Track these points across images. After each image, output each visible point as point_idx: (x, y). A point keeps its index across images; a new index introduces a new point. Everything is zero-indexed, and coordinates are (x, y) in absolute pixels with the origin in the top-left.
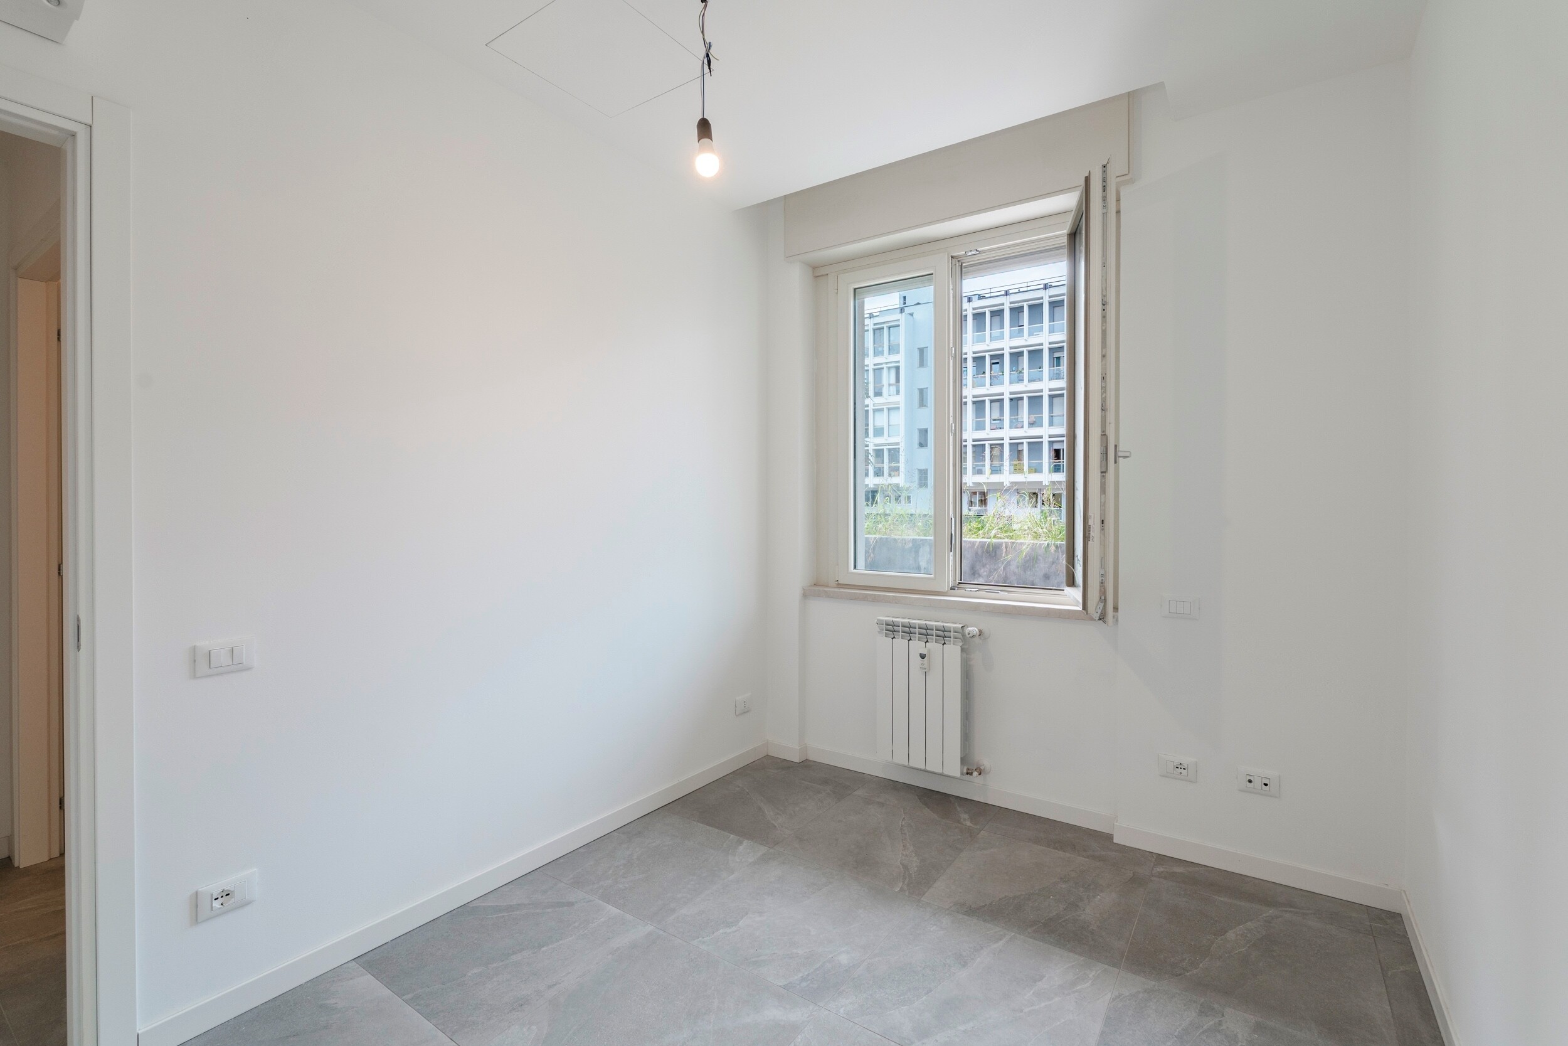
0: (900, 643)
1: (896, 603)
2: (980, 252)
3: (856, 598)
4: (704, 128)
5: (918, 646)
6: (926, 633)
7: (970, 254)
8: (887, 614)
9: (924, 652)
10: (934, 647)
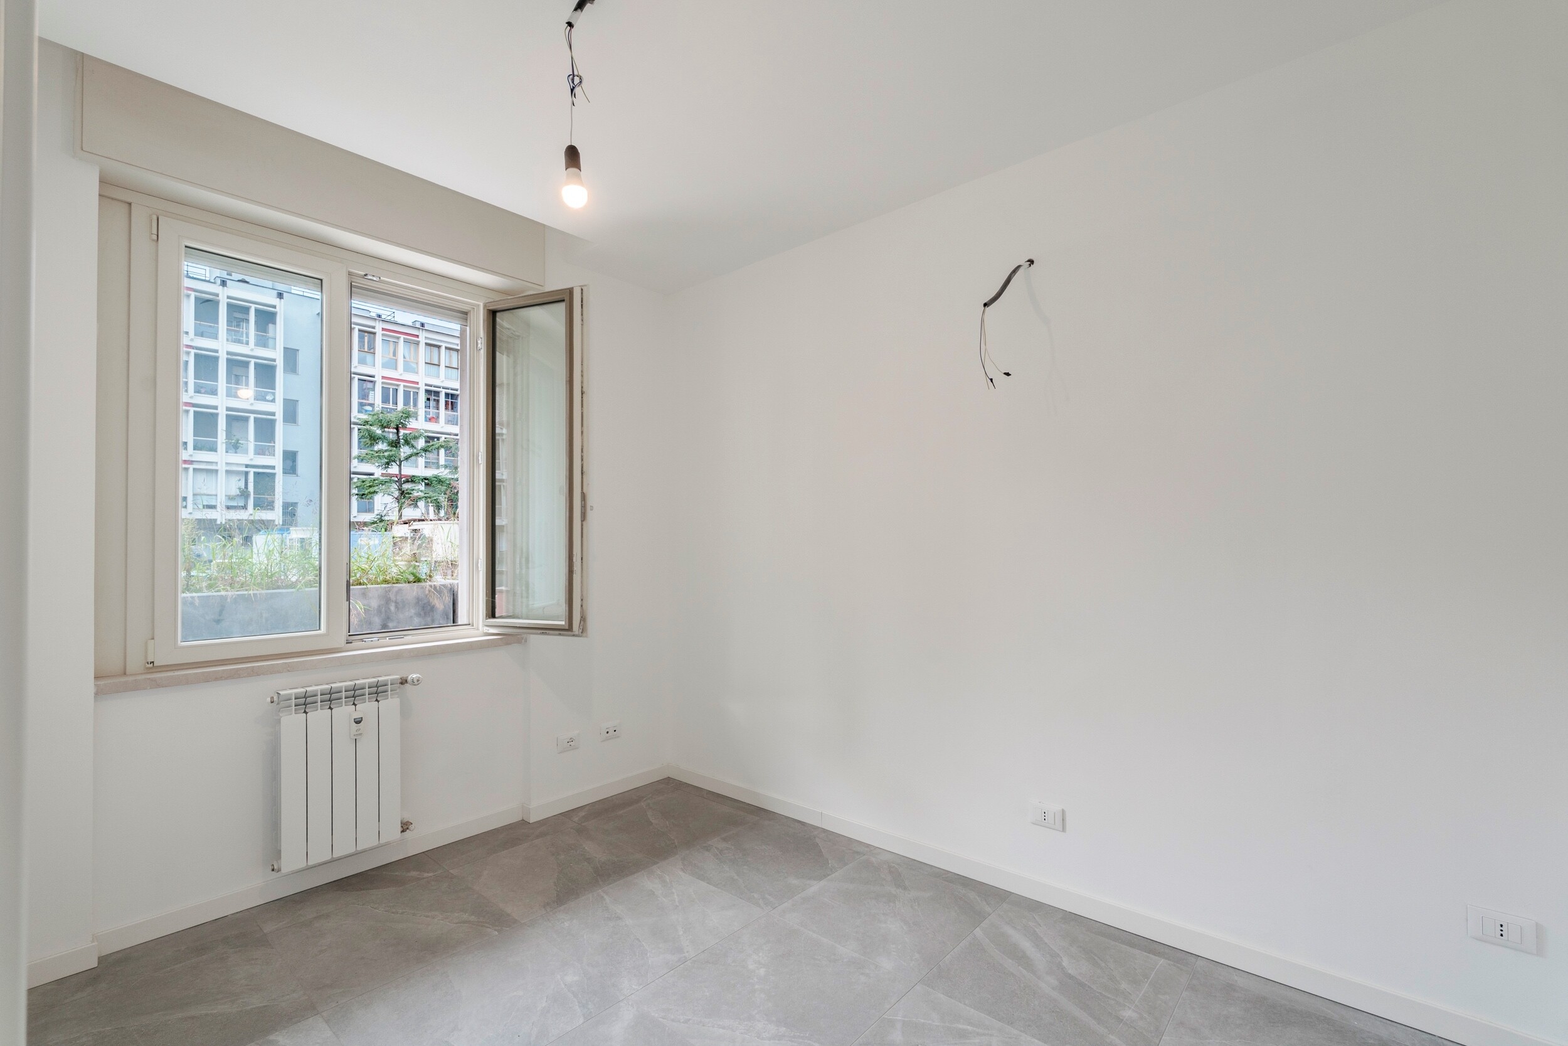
0: (319, 716)
1: (289, 671)
2: (381, 281)
3: (208, 679)
4: (572, 155)
5: (344, 712)
6: (354, 695)
7: (370, 277)
8: (291, 686)
9: (357, 715)
10: (366, 708)
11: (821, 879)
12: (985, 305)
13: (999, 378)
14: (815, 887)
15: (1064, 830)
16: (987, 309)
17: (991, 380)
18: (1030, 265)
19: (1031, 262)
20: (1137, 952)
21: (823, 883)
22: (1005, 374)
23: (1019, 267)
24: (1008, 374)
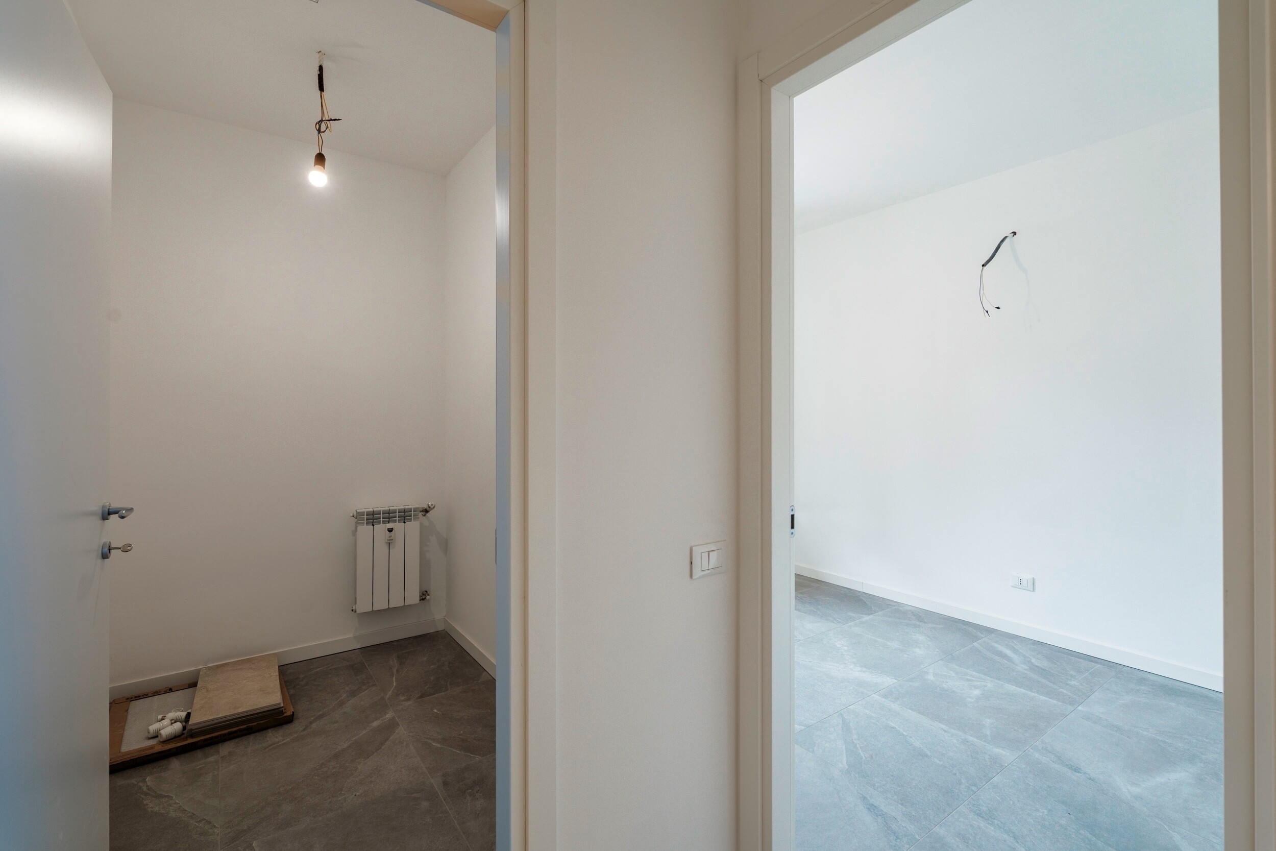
11: (869, 615)
12: (983, 265)
13: (992, 311)
14: (866, 618)
15: (1034, 590)
16: (985, 268)
17: (987, 311)
18: (1014, 236)
19: (1014, 233)
20: (1082, 661)
21: (871, 616)
22: (996, 308)
23: (1006, 237)
24: (998, 308)
